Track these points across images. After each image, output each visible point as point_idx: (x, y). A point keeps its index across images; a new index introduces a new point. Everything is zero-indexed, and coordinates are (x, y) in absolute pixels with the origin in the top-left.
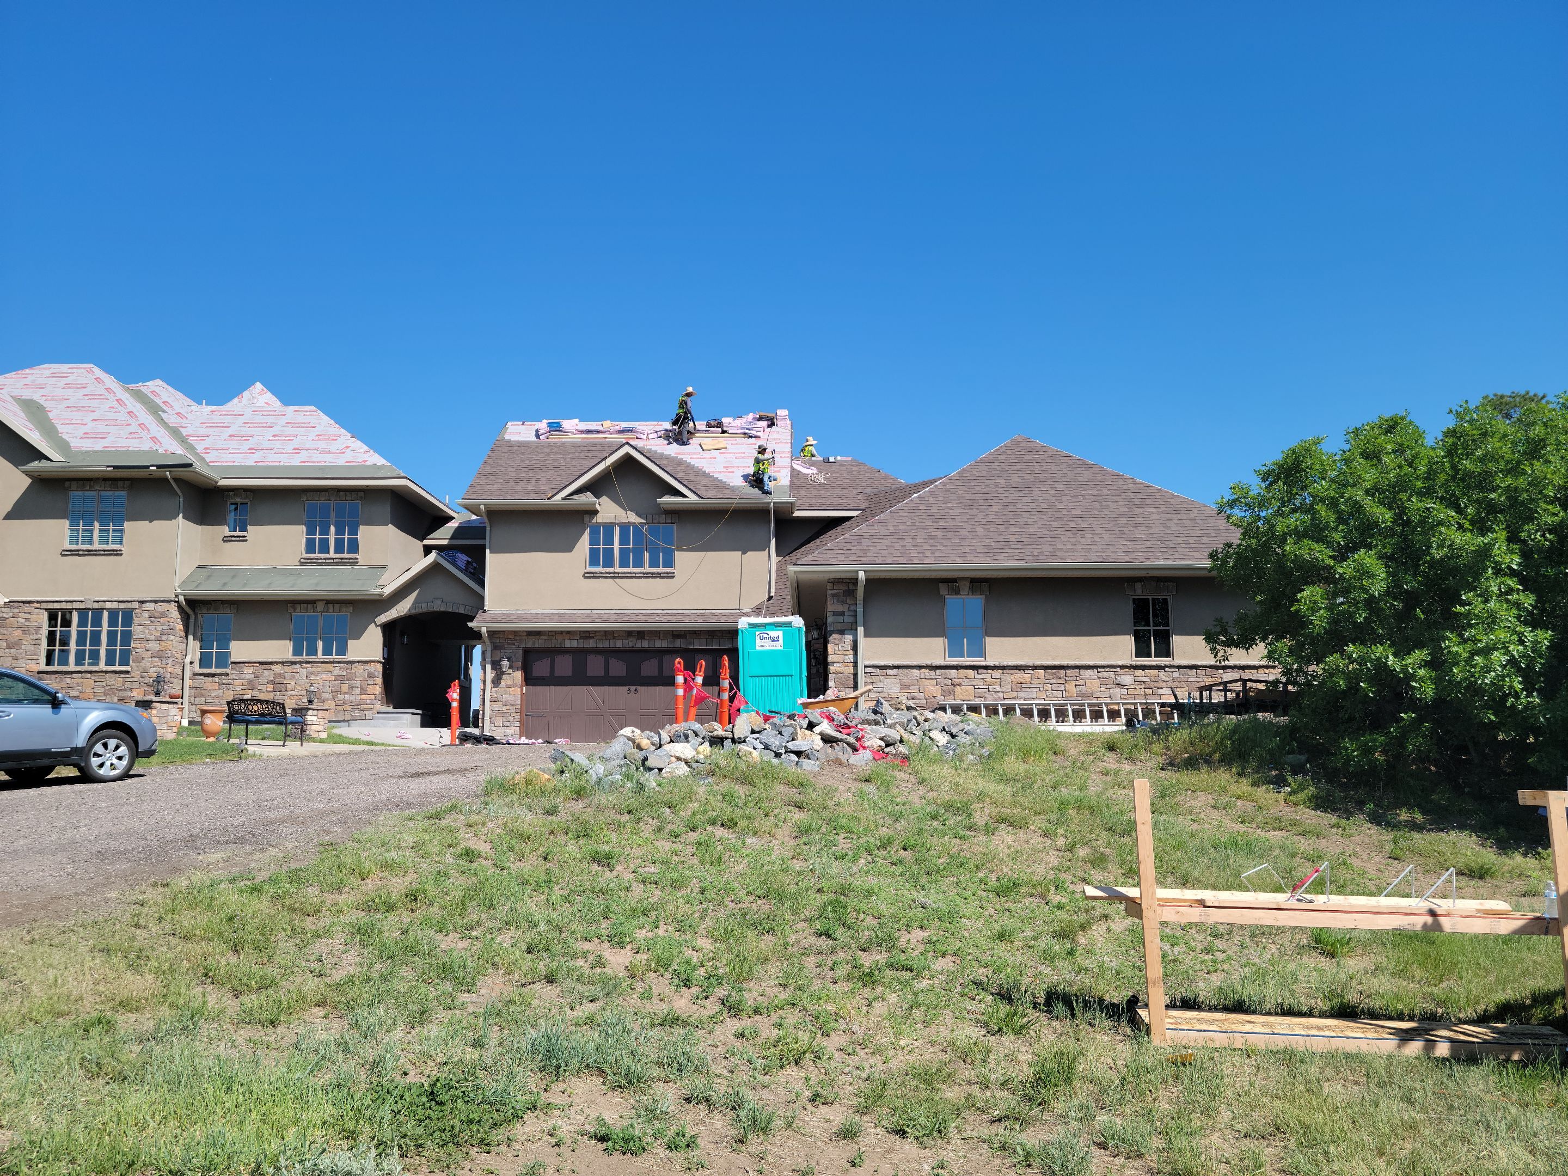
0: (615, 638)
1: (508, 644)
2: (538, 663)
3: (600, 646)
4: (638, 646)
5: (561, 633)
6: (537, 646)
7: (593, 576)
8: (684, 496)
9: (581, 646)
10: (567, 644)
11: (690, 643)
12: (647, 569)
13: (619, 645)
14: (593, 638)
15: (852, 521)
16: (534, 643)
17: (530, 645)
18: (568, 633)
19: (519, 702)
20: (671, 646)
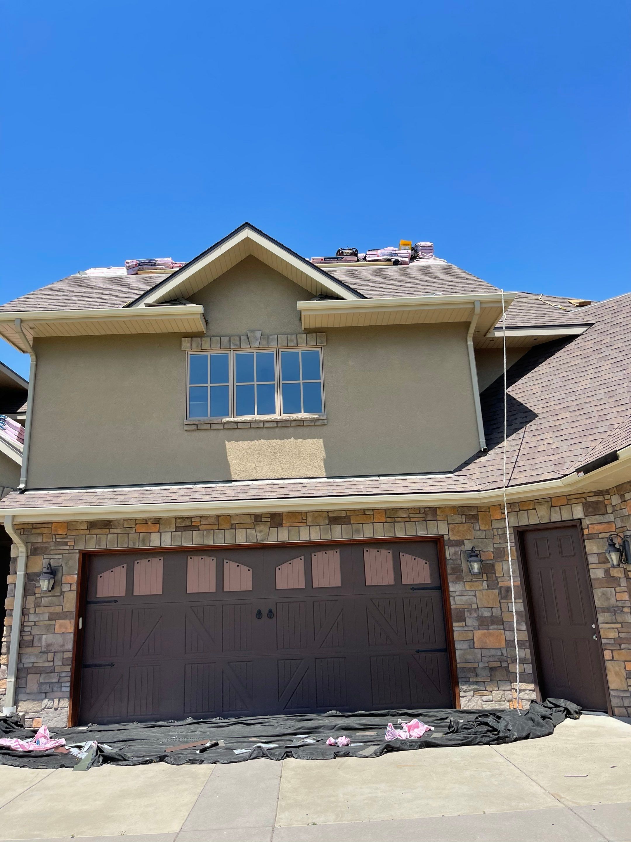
0: (233, 527)
1: (57, 544)
2: (106, 575)
3: (209, 542)
4: (272, 539)
5: (145, 522)
6: (103, 546)
7: (197, 427)
8: (337, 297)
9: (177, 544)
10: (155, 541)
11: (358, 531)
12: (279, 415)
13: (241, 538)
14: (197, 528)
15: (578, 340)
16: (98, 542)
17: (92, 546)
18: (157, 521)
19: (70, 646)
20: (327, 538)
